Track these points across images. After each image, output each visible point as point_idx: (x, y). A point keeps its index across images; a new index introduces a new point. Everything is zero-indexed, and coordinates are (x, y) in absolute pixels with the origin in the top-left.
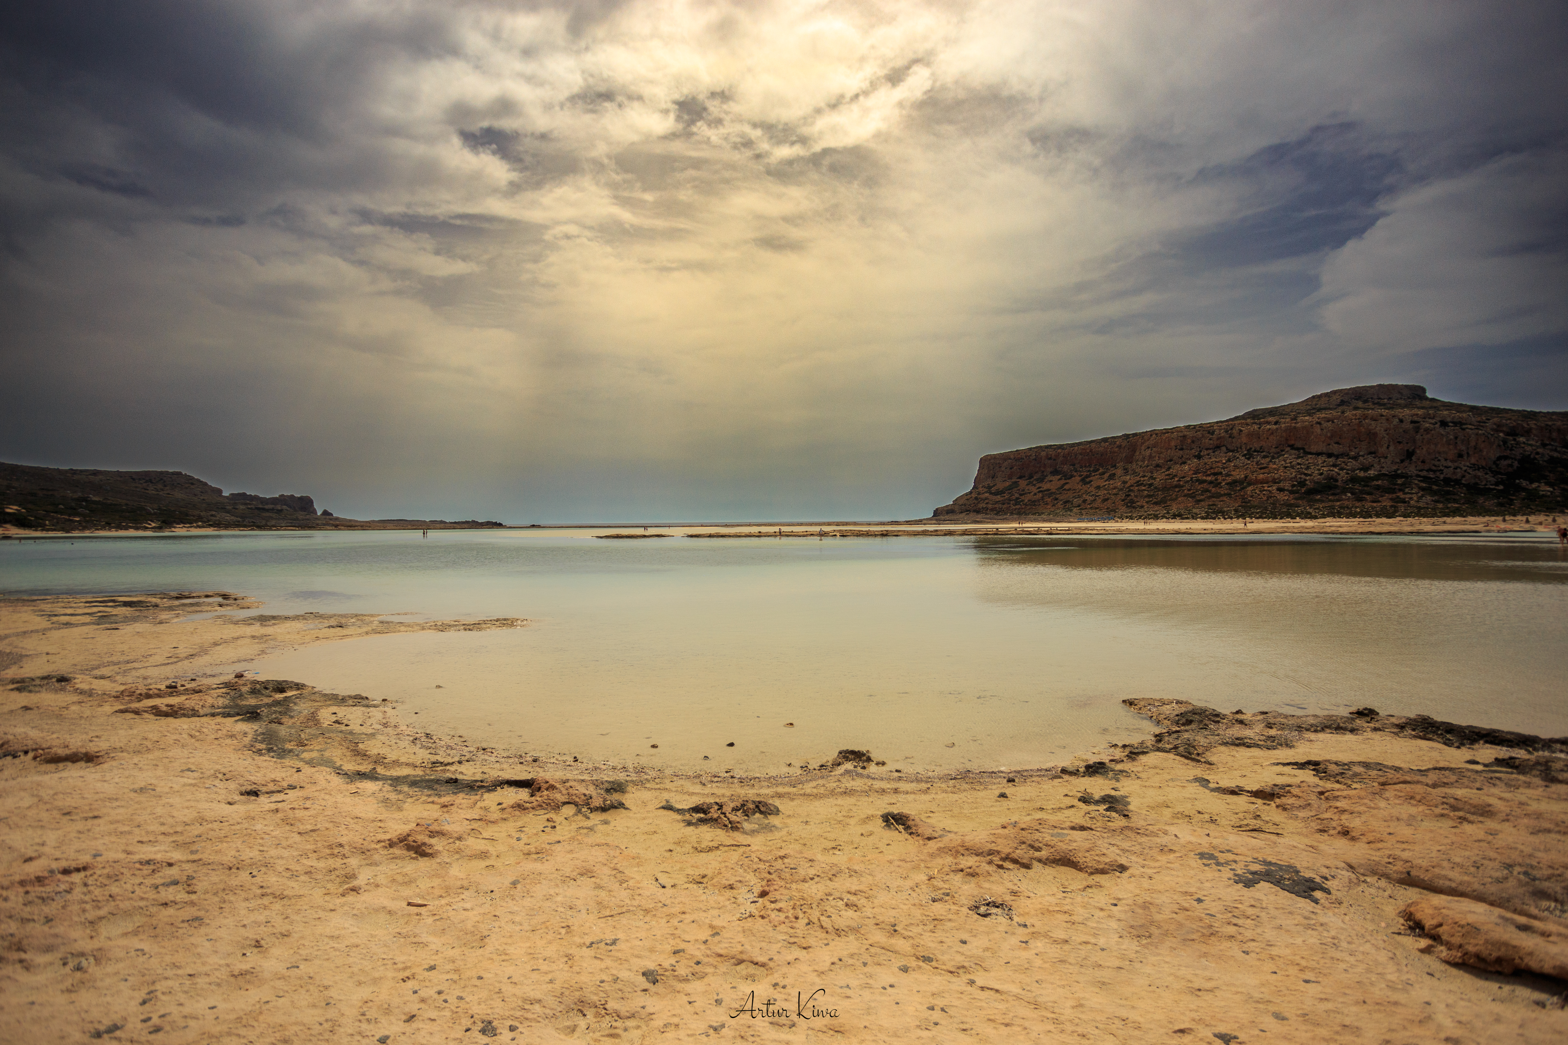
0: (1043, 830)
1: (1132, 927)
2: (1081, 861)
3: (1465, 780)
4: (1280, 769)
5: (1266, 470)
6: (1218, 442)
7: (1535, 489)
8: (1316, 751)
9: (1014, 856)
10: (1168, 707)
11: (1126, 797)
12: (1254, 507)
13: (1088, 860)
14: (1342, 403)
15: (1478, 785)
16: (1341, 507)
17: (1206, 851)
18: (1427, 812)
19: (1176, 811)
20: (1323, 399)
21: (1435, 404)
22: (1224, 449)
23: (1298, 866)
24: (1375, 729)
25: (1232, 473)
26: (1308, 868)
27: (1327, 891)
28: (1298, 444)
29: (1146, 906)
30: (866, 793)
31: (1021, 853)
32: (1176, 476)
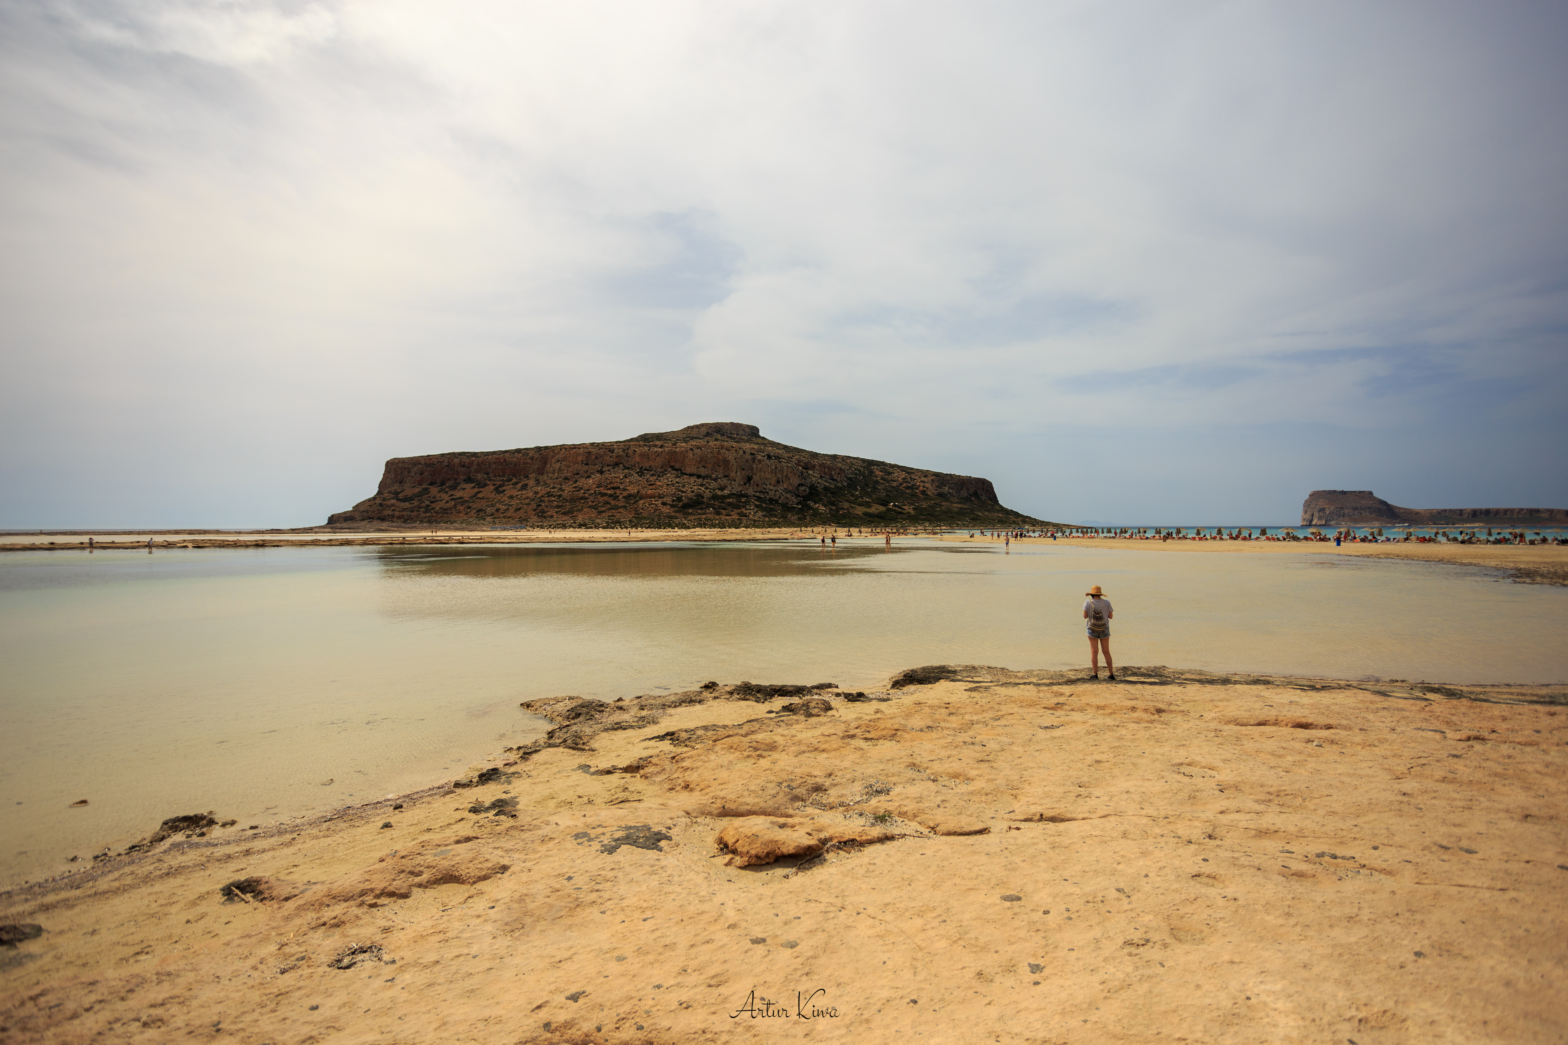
0: (426, 852)
1: (506, 924)
2: (464, 874)
3: (764, 727)
4: (647, 743)
5: (654, 487)
6: (617, 460)
7: (817, 508)
8: (674, 723)
9: (391, 889)
10: (561, 704)
11: (516, 797)
12: (644, 518)
13: (470, 870)
14: (708, 434)
15: (770, 729)
16: (706, 520)
17: (581, 831)
18: (740, 756)
19: (560, 800)
20: (695, 430)
21: (764, 442)
22: (621, 466)
23: (651, 824)
24: (715, 698)
25: (628, 488)
26: (657, 823)
27: (669, 838)
28: (677, 466)
29: (521, 900)
30: (202, 866)
31: (400, 884)
32: (581, 488)
